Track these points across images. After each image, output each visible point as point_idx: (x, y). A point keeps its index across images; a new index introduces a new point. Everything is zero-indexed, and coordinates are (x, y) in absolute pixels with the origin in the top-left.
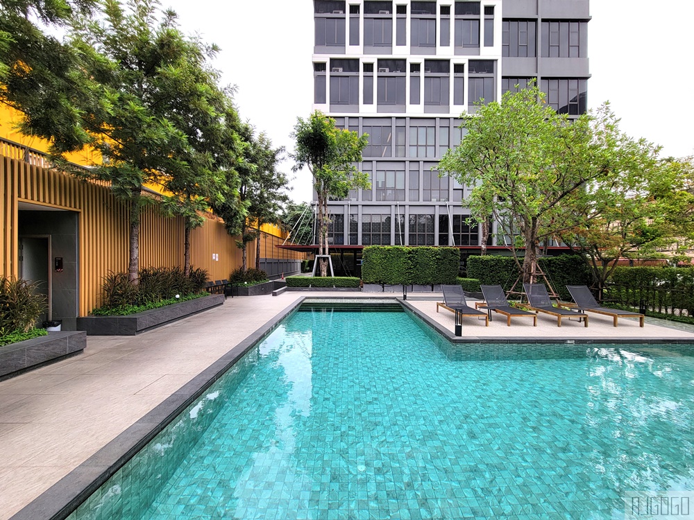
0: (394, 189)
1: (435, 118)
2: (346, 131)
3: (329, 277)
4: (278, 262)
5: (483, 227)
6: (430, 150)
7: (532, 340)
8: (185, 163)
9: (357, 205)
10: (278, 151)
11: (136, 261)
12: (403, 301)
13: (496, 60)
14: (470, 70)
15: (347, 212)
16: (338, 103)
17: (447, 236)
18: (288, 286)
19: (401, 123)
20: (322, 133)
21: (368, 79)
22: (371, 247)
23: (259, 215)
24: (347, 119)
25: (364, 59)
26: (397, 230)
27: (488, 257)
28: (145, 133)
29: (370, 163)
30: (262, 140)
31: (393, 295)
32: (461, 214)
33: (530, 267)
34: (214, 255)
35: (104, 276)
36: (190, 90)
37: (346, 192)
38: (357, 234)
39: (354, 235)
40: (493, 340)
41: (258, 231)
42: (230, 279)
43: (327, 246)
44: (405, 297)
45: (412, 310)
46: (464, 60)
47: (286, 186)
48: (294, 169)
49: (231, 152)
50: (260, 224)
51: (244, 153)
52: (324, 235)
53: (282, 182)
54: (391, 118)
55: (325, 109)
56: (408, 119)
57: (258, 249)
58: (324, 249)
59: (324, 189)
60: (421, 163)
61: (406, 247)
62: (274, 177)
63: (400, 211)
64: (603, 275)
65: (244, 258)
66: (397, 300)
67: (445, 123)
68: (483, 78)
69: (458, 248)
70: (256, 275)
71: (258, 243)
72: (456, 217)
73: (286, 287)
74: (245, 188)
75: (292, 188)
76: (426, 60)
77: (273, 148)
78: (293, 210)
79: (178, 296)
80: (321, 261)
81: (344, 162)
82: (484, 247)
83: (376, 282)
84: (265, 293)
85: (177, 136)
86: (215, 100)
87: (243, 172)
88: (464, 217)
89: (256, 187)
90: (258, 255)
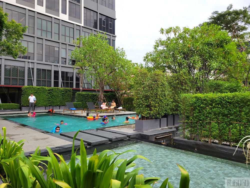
1: (51, 17)
17: (58, 82)
19: (32, 14)
32: (65, 71)
33: (101, 97)
38: (1, 78)
54: (25, 9)
56: (36, 13)
60: (44, 40)
63: (31, 66)
64: (120, 100)
67: (57, 21)
72: (63, 73)
82: (81, 89)
88: (67, 73)
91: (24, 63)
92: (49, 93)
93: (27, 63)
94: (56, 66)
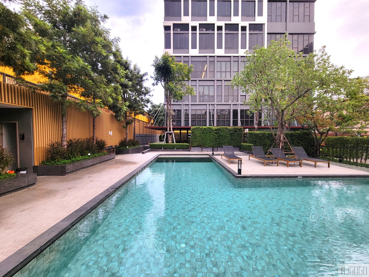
0: (208, 96)
1: (230, 56)
2: (181, 63)
3: (173, 144)
4: (146, 136)
5: (256, 116)
6: (228, 74)
7: (279, 176)
8: (91, 81)
9: (189, 105)
10: (144, 75)
11: (65, 135)
12: (212, 156)
13: (264, 24)
14: (250, 30)
15: (183, 108)
16: (178, 48)
17: (237, 121)
18: (151, 148)
19: (212, 59)
20: (168, 65)
21: (194, 35)
22: (195, 127)
23: (134, 110)
24: (182, 57)
25: (192, 24)
26: (210, 118)
27: (258, 132)
28: (66, 64)
29: (195, 81)
30: (135, 69)
31: (207, 153)
32: (245, 109)
33: (280, 137)
34: (110, 132)
35: (48, 144)
36: (92, 41)
37: (181, 97)
38: (188, 121)
39: (187, 121)
40: (258, 177)
41: (135, 119)
42: (119, 145)
43: (172, 127)
44: (213, 154)
45: (216, 161)
46: (246, 24)
47: (149, 94)
48: (153, 84)
49: (117, 76)
50: (135, 115)
51: (125, 76)
52: (170, 121)
53: (147, 92)
54: (206, 56)
55: (170, 52)
56: (216, 57)
57: (134, 129)
58: (170, 128)
59: (170, 95)
60: (223, 81)
61: (215, 127)
62: (143, 89)
63: (211, 107)
64: (320, 141)
65: (126, 134)
66: (209, 156)
67: (236, 59)
68: (257, 34)
69: (242, 128)
70: (133, 143)
71: (134, 125)
72: (242, 111)
73: (150, 149)
74: (127, 95)
75: (152, 95)
76: (226, 24)
77: (142, 73)
78: (155, 107)
79: (89, 154)
80: (169, 135)
81: (181, 80)
82: (256, 126)
83: (198, 146)
84: (138, 152)
85: (84, 66)
86: (107, 46)
87: (124, 86)
88: (246, 110)
89: (132, 95)
90: (134, 132)
91: (206, 105)
92: (216, 133)
93: (208, 105)
94: (235, 105)
